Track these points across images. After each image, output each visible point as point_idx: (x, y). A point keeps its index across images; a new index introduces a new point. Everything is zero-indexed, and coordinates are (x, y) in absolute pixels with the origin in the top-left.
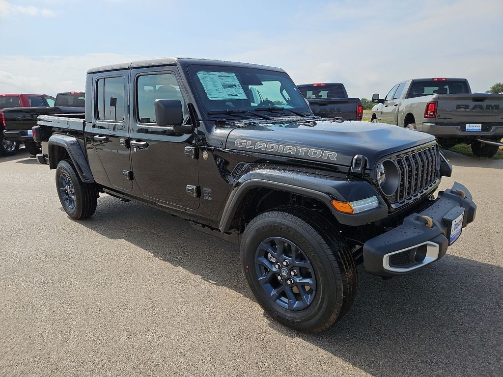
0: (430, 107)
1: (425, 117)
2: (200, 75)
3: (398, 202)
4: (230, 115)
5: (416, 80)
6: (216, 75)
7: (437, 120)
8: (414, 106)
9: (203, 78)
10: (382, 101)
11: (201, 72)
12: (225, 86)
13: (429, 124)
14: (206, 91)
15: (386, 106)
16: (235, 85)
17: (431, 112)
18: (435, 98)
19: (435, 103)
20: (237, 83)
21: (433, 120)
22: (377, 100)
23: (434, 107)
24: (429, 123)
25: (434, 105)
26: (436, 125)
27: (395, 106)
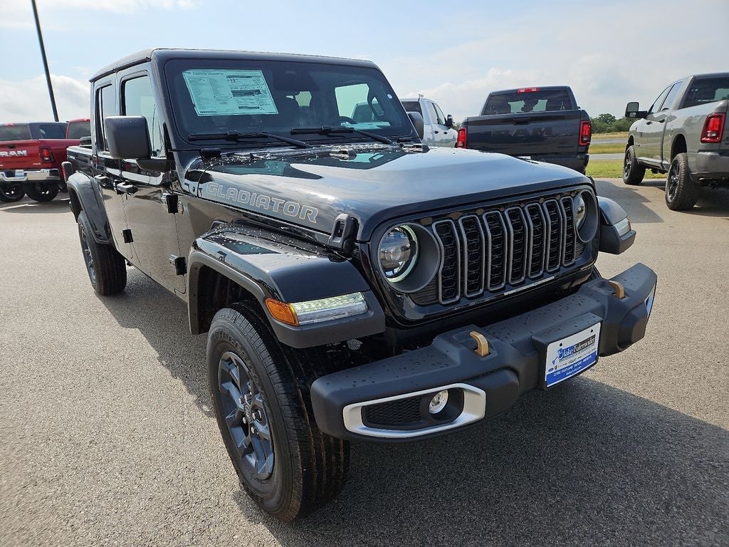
0: (711, 124)
1: (703, 142)
2: (189, 76)
3: (439, 303)
4: (237, 141)
5: (698, 76)
6: (221, 76)
7: (723, 146)
8: (693, 121)
9: (193, 81)
10: (644, 115)
11: (191, 71)
12: (236, 93)
13: (709, 153)
14: (194, 101)
15: (648, 123)
16: (258, 92)
17: (713, 131)
18: (721, 108)
19: (720, 116)
20: (264, 87)
21: (716, 146)
22: (634, 113)
23: (718, 123)
24: (708, 151)
25: (718, 119)
26: (721, 154)
27: (661, 122)
